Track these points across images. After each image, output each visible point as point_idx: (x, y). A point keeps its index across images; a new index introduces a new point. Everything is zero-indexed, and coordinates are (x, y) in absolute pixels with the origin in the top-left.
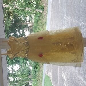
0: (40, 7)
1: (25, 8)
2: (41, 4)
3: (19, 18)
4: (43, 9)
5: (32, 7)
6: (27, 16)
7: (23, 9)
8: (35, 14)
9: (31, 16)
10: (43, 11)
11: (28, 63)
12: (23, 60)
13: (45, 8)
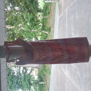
0: (46, 28)
1: (31, 29)
2: (48, 26)
3: (24, 40)
4: (49, 30)
5: (37, 29)
6: (32, 38)
7: (29, 30)
8: (41, 35)
9: (37, 38)
10: (49, 32)
11: (32, 88)
12: (27, 84)
13: (51, 30)
